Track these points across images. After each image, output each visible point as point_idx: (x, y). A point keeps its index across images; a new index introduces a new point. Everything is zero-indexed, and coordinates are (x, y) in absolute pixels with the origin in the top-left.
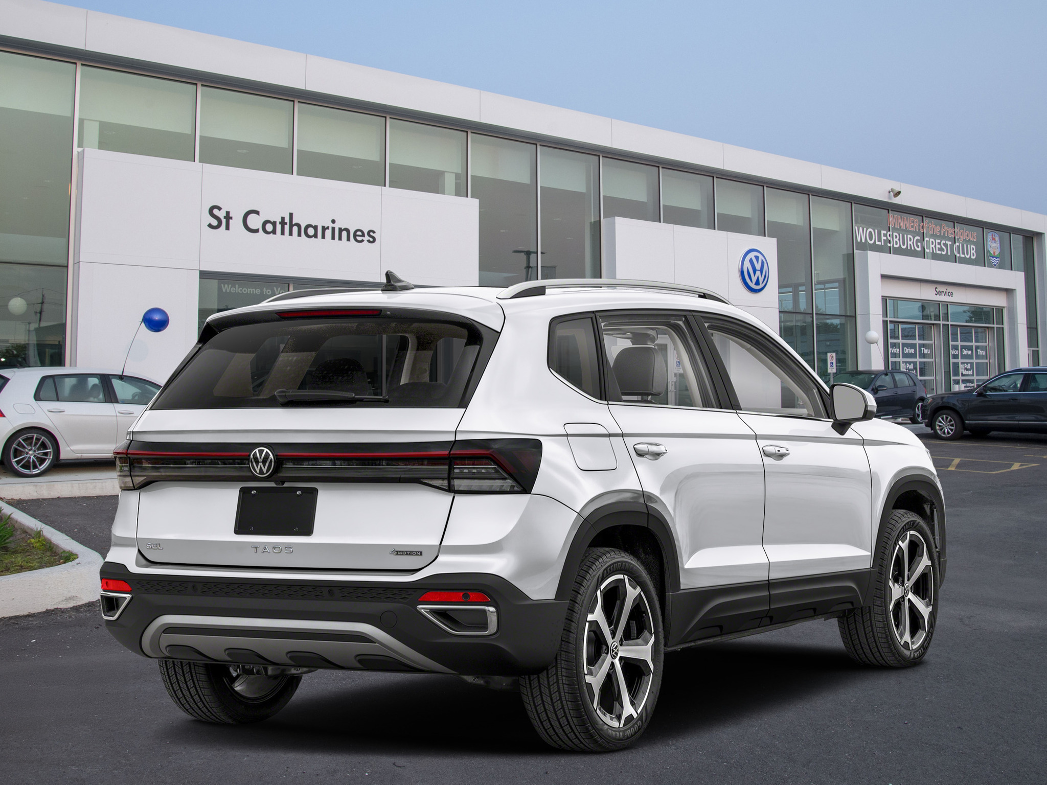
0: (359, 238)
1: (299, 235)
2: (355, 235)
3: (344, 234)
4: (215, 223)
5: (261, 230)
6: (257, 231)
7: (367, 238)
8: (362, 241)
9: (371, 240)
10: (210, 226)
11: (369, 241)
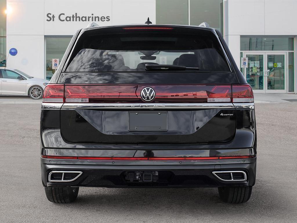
0: (103, 20)
1: (79, 20)
2: (101, 19)
3: (97, 19)
4: (49, 19)
5: (65, 20)
6: (64, 20)
7: (106, 19)
8: (104, 20)
9: (108, 20)
10: (47, 20)
11: (107, 20)
